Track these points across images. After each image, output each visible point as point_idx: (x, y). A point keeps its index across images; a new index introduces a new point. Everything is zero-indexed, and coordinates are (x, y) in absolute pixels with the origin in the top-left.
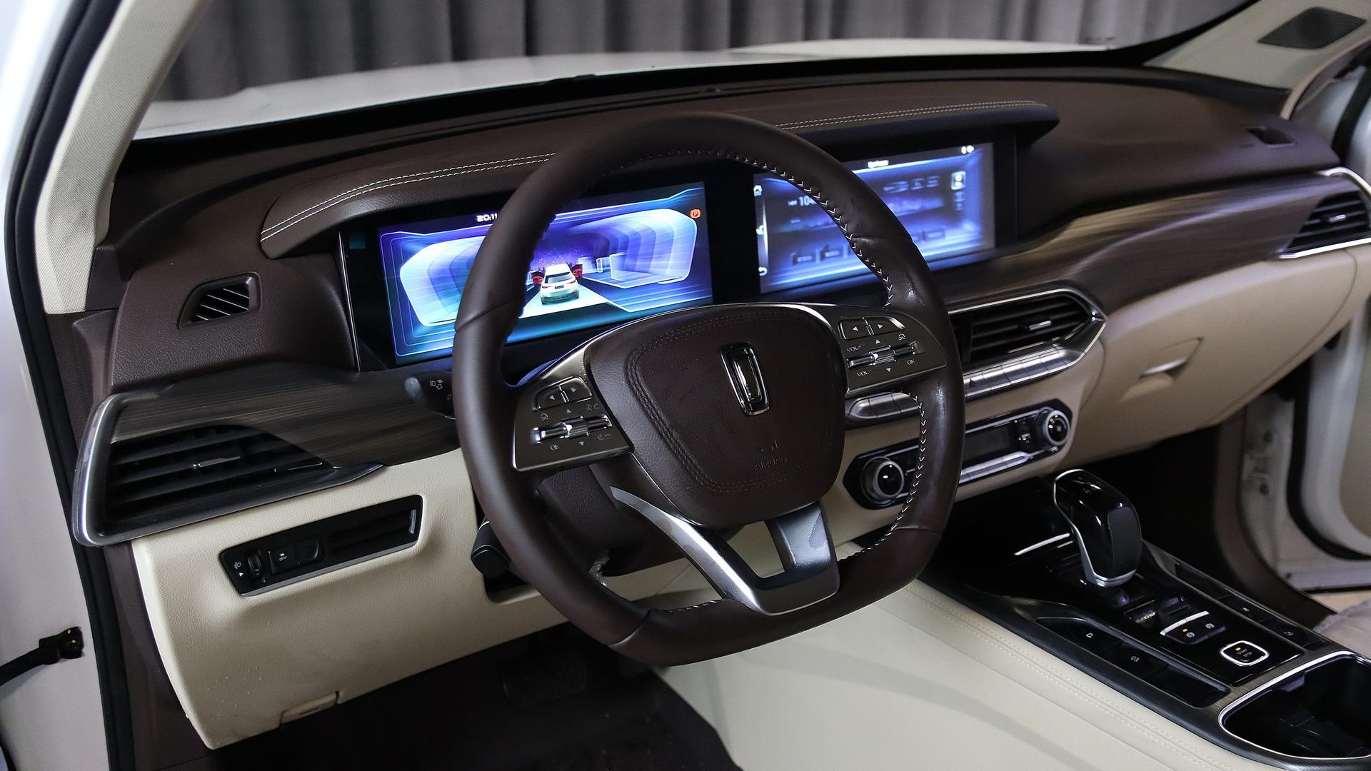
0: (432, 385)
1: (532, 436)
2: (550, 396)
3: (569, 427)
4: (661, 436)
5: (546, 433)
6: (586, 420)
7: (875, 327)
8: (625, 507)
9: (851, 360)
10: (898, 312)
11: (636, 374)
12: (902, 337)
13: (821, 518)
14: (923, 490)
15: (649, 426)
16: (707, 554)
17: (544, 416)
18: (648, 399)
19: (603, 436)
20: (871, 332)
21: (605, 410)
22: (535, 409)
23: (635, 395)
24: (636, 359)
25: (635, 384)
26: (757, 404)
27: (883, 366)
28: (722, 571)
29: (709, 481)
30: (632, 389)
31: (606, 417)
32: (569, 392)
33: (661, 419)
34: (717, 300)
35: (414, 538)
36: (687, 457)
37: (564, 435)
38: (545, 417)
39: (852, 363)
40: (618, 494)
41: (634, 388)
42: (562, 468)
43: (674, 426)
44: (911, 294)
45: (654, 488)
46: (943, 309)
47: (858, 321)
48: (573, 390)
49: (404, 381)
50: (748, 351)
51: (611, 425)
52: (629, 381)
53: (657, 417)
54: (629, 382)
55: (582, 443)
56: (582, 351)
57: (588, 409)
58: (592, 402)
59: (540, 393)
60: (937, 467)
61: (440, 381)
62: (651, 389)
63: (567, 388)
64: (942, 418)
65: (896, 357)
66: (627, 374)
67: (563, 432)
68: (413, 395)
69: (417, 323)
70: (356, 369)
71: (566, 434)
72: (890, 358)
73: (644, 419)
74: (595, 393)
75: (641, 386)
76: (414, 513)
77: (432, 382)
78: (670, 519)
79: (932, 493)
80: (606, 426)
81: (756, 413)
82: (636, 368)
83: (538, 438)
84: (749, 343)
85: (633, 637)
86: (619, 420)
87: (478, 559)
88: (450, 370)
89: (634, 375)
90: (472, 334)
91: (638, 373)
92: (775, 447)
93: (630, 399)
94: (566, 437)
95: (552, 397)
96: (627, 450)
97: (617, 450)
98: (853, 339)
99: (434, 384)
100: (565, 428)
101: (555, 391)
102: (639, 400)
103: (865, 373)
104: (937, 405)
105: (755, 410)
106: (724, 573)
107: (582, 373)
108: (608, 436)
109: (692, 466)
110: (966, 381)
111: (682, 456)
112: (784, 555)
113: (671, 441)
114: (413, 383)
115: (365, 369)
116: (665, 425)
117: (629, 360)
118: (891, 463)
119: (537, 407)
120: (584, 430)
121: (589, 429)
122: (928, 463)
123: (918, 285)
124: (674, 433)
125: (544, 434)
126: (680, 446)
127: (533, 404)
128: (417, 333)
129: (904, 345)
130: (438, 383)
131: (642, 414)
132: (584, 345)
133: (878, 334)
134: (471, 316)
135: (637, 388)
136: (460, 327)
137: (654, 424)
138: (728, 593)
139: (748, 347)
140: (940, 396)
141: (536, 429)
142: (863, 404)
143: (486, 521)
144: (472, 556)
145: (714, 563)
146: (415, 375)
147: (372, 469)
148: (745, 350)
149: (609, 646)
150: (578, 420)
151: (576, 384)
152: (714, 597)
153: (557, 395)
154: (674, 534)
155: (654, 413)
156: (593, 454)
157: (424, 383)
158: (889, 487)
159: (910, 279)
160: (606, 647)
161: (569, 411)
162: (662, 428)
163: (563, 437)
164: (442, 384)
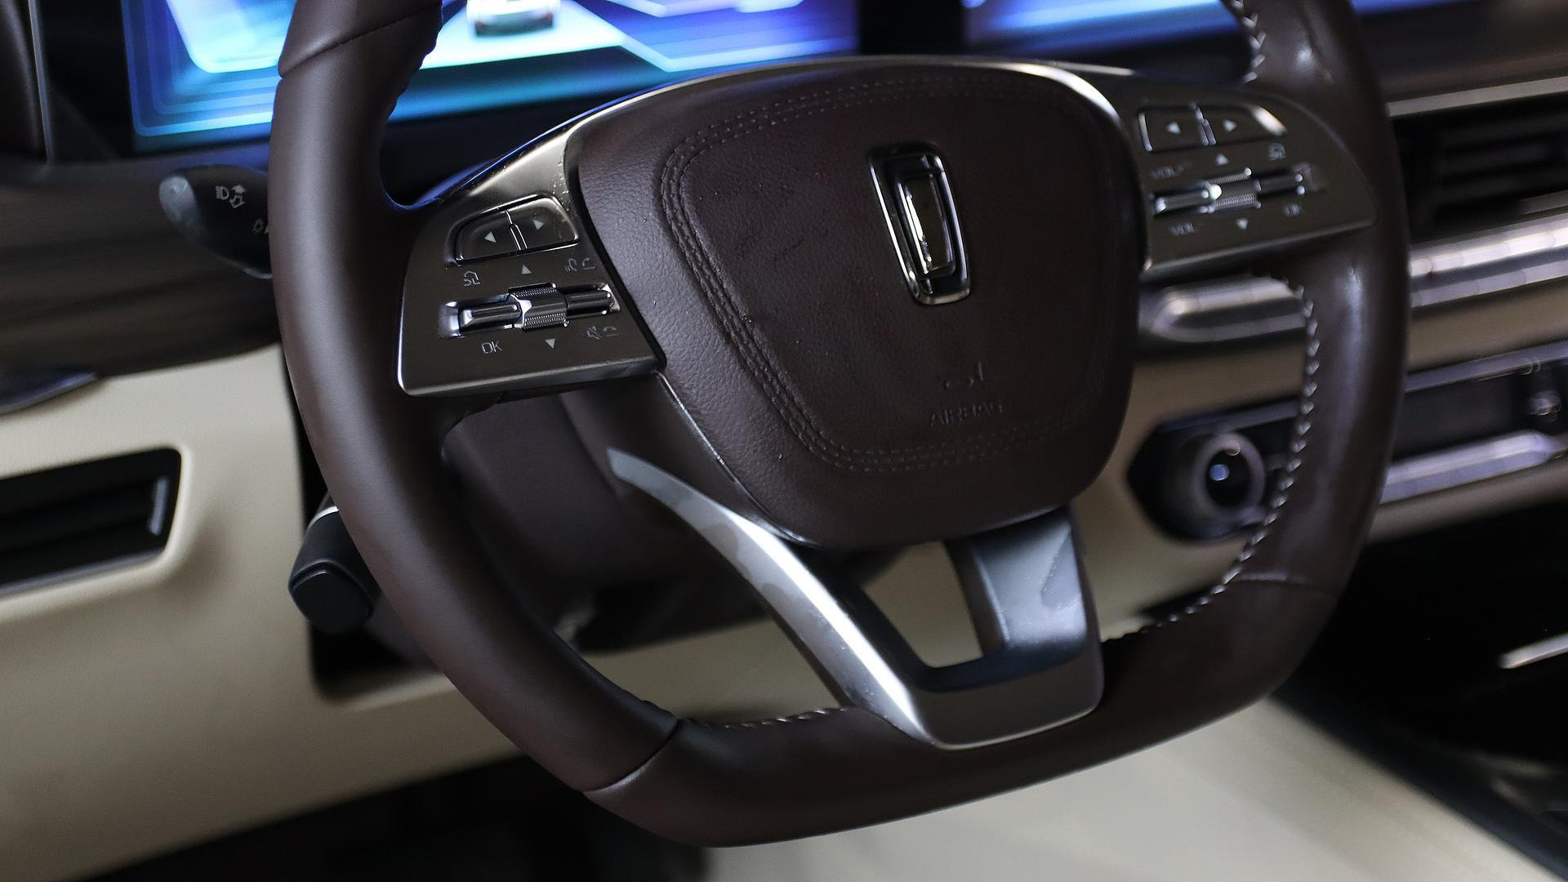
0: (220, 195)
1: (443, 318)
2: (486, 233)
3: (526, 306)
4: (727, 336)
5: (474, 315)
6: (564, 292)
7: (1217, 127)
8: (639, 495)
9: (1158, 195)
10: (1272, 95)
11: (679, 197)
12: (1277, 154)
13: (1070, 542)
14: (1301, 495)
15: (702, 316)
16: (812, 607)
17: (471, 276)
18: (702, 254)
19: (599, 330)
20: (1208, 139)
21: (607, 276)
22: (450, 260)
23: (674, 243)
24: (681, 164)
25: (675, 219)
26: (943, 279)
27: (1227, 216)
28: (846, 645)
29: (827, 443)
30: (668, 229)
31: (607, 288)
32: (528, 229)
33: (729, 300)
34: (867, 45)
35: (160, 542)
36: (783, 387)
37: (513, 322)
38: (472, 279)
39: (1162, 206)
40: (624, 466)
41: (674, 227)
42: (505, 395)
43: (759, 316)
44: (1305, 56)
45: (705, 454)
46: (1375, 100)
47: (1182, 113)
48: (538, 224)
49: (155, 187)
50: (932, 161)
51: (617, 307)
52: (664, 213)
53: (721, 295)
54: (662, 214)
55: (551, 342)
56: (561, 141)
57: (570, 268)
58: (579, 253)
59: (467, 223)
60: (1336, 449)
61: (239, 189)
62: (711, 233)
63: (524, 219)
64: (1356, 338)
65: (1260, 197)
66: (658, 197)
67: (511, 315)
68: (177, 215)
69: (185, 61)
70: (41, 156)
71: (518, 320)
72: (1247, 199)
73: (692, 297)
74: (585, 235)
75: (688, 223)
76: (161, 488)
77: (219, 190)
78: (735, 526)
79: (1322, 504)
80: (606, 307)
81: (939, 301)
82: (679, 185)
83: (454, 326)
84: (934, 143)
85: (641, 776)
86: (637, 297)
87: (303, 589)
88: (265, 168)
89: (675, 199)
90: (319, 83)
91: (683, 195)
92: (977, 377)
93: (664, 252)
94: (516, 326)
95: (490, 237)
96: (648, 366)
97: (628, 363)
98: (1167, 150)
99: (225, 194)
100: (515, 308)
101: (499, 222)
102: (683, 255)
103: (1189, 228)
104: (1344, 313)
105: (939, 292)
106: (848, 650)
107: (560, 189)
108: (609, 331)
109: (793, 410)
110: (1418, 267)
111: (770, 384)
112: (983, 620)
113: (749, 351)
114: (178, 190)
115: (65, 156)
116: (737, 313)
117: (664, 165)
118: (1234, 443)
119: (455, 256)
120: (557, 314)
121: (569, 313)
122: (1317, 438)
123: (1324, 38)
124: (757, 335)
125: (468, 317)
126: (768, 363)
127: (447, 249)
128: (185, 84)
129: (1283, 170)
130: (233, 193)
131: (687, 287)
132: (568, 127)
133: (1225, 143)
134: (317, 44)
135: (680, 229)
136: (290, 69)
137: (712, 310)
138: (855, 694)
139: (931, 153)
140: (1354, 288)
141: (452, 304)
142: (1179, 305)
143: (330, 504)
144: (293, 583)
145: (828, 626)
146: (183, 172)
147: (70, 383)
148: (924, 159)
149: (590, 795)
150: (545, 291)
151: (544, 211)
152: (821, 702)
153: (502, 233)
154: (742, 559)
155: (716, 286)
156: (575, 368)
157: (203, 191)
158: (1228, 495)
159: (1306, 22)
160: (578, 796)
161: (525, 271)
162: (731, 321)
163: (510, 326)
164: (243, 194)
